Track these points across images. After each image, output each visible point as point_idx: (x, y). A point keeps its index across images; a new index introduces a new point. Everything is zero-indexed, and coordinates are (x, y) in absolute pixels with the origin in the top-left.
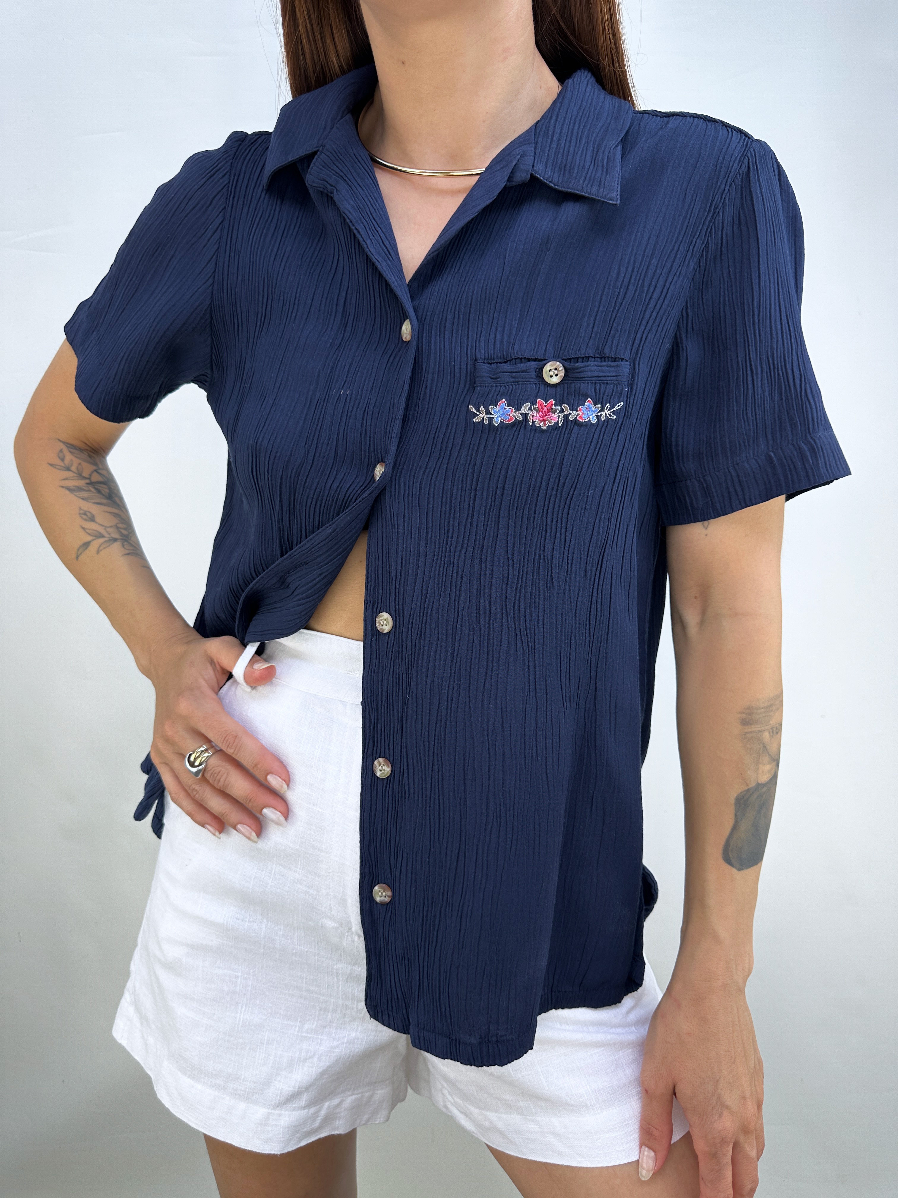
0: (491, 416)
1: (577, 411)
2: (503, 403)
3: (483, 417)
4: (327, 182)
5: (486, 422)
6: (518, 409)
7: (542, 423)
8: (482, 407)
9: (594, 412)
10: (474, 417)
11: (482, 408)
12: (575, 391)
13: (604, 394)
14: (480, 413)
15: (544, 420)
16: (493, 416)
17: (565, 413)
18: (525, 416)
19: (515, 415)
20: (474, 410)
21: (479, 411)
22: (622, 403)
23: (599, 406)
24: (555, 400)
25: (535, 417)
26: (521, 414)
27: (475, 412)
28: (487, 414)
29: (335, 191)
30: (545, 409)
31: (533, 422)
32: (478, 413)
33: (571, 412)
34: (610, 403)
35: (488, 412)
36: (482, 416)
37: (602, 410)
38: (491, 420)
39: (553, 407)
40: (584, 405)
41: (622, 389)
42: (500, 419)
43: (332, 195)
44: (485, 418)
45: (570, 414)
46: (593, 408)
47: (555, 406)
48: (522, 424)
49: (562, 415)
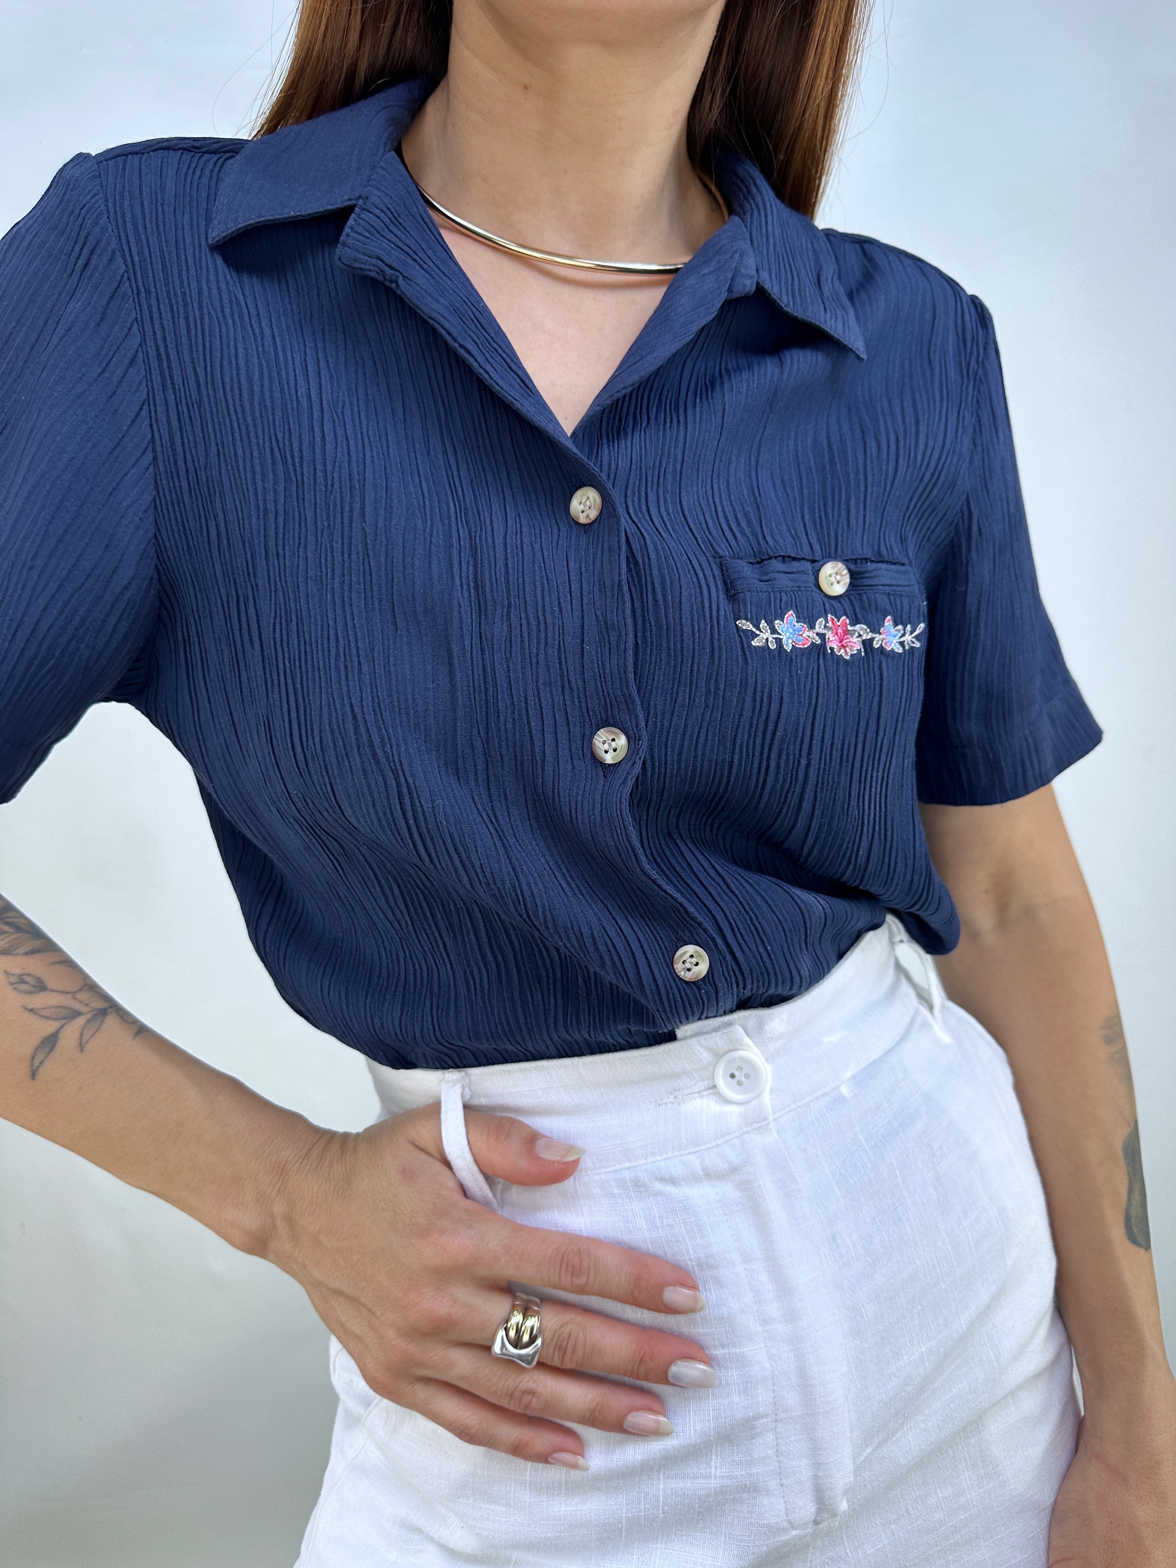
0: (779, 636)
1: (880, 634)
2: (790, 615)
3: (767, 639)
4: (382, 261)
5: (773, 646)
6: (812, 627)
7: (842, 651)
8: (763, 621)
9: (895, 636)
10: (753, 639)
11: (763, 624)
12: (870, 605)
13: (902, 611)
14: (761, 631)
15: (844, 647)
16: (781, 637)
17: (864, 638)
18: (822, 636)
19: (807, 637)
20: (751, 627)
21: (759, 629)
22: (922, 625)
23: (900, 627)
24: (848, 617)
25: (833, 642)
26: (817, 634)
27: (754, 630)
28: (771, 633)
29: (401, 278)
30: (840, 631)
31: (832, 649)
32: (758, 632)
33: (874, 635)
34: (910, 623)
35: (774, 631)
36: (763, 637)
37: (904, 635)
38: (779, 641)
39: (849, 628)
40: (883, 626)
41: (919, 605)
42: (790, 641)
43: (394, 285)
44: (770, 639)
45: (872, 639)
46: (893, 630)
47: (852, 624)
48: (819, 650)
49: (860, 639)
